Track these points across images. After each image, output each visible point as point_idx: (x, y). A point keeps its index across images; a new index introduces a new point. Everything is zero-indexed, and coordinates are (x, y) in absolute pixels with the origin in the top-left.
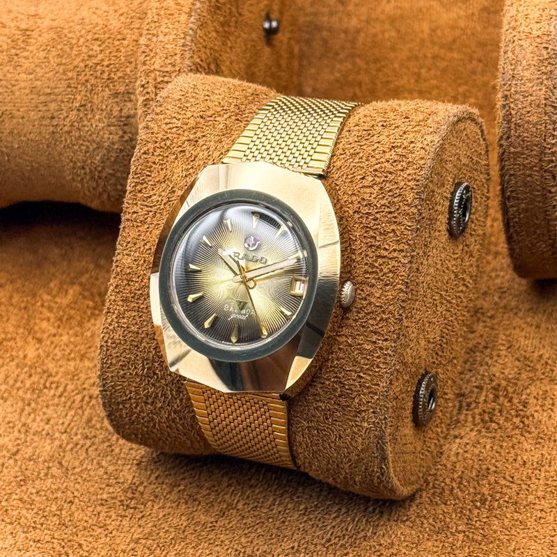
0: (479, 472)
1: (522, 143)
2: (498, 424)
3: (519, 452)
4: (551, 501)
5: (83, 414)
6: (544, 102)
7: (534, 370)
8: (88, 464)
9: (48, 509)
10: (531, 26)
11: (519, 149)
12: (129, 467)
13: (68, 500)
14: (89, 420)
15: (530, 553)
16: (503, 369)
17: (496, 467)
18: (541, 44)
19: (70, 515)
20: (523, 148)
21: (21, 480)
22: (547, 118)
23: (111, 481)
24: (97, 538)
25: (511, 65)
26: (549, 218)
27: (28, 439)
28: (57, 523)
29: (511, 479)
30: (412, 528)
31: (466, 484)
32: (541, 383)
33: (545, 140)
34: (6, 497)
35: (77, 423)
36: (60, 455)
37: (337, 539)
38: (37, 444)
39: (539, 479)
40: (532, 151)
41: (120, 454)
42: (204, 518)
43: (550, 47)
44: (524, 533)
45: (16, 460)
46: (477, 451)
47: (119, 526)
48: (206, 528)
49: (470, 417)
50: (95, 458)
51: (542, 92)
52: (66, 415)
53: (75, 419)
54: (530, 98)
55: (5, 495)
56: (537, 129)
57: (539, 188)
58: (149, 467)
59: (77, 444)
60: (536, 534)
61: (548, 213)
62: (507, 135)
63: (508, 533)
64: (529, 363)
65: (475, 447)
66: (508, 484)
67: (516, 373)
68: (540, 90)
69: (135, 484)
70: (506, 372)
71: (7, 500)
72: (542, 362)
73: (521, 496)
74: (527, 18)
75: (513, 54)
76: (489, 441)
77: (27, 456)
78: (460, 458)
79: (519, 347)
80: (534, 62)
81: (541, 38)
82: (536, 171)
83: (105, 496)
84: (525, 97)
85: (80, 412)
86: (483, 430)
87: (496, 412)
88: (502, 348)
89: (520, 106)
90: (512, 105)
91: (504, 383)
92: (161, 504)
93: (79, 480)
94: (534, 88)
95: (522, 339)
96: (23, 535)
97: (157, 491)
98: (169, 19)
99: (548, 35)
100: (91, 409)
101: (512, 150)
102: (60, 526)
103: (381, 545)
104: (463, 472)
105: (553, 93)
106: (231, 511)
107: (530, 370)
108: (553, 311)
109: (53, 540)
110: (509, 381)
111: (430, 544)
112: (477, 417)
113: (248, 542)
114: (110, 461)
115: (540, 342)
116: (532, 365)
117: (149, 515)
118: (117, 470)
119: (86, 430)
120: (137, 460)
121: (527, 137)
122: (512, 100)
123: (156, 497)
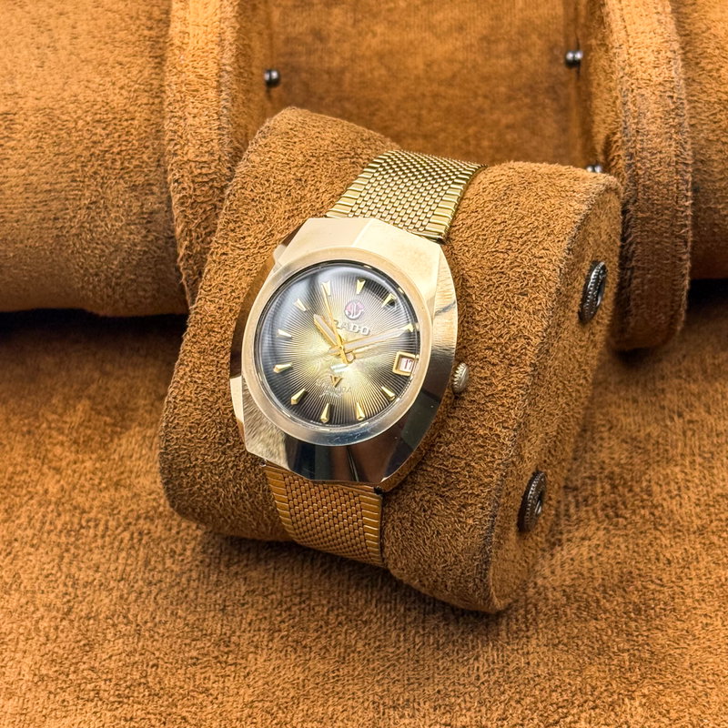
0: (622, 577)
1: (651, 207)
2: (626, 519)
3: (659, 549)
4: (712, 603)
5: (138, 555)
6: (675, 159)
7: (646, 451)
8: (161, 616)
9: (129, 677)
10: (649, 71)
11: (648, 214)
12: (212, 614)
13: (151, 663)
14: (147, 563)
15: (710, 667)
16: (612, 454)
17: (639, 569)
18: (665, 92)
19: (160, 683)
20: (652, 212)
21: (84, 645)
22: (679, 177)
23: (195, 634)
24: (202, 707)
25: (634, 118)
26: (676, 288)
27: (78, 593)
28: (147, 693)
29: (659, 582)
30: (567, 651)
31: (611, 593)
32: (659, 466)
33: (677, 202)
34: (72, 669)
35: (133, 567)
36: (123, 608)
37: (487, 675)
38: (90, 598)
39: (691, 579)
40: (662, 215)
41: (196, 599)
42: (322, 667)
43: (675, 95)
44: (694, 644)
45: (72, 621)
46: (611, 553)
47: (224, 688)
48: (329, 679)
49: (591, 513)
50: (167, 608)
51: (672, 148)
52: (118, 558)
53: (129, 562)
54: (659, 156)
55: (71, 665)
56: (668, 190)
57: (669, 256)
58: (236, 611)
59: (141, 593)
60: (708, 643)
61: (675, 283)
62: (634, 199)
63: (677, 646)
64: (638, 444)
65: (608, 548)
66: (658, 588)
67: (627, 457)
68: (670, 145)
69: (225, 634)
70: (616, 456)
71: (74, 672)
72: (652, 441)
73: (676, 600)
74: (642, 62)
75: (634, 105)
76: (621, 539)
77: (83, 614)
78: (595, 563)
79: (622, 426)
80: (659, 114)
81: (663, 85)
82: (666, 237)
83: (194, 653)
84: (653, 154)
85: (133, 552)
86: (611, 527)
87: (619, 504)
88: (603, 429)
89: (648, 166)
90: (639, 165)
91: (617, 470)
92: (265, 656)
93: (156, 637)
94: (663, 144)
95: (622, 417)
96: (109, 714)
97: (255, 639)
98: (194, 97)
99: (671, 82)
100: (144, 548)
101: (640, 215)
102: (151, 697)
103: (539, 676)
104: (603, 579)
105: (684, 148)
106: (352, 655)
107: (641, 453)
108: (646, 381)
109: (149, 716)
110: (622, 467)
111: (594, 669)
112: (600, 513)
113: (384, 691)
114: (187, 609)
115: (643, 419)
116: (642, 445)
117: (256, 670)
118: (198, 619)
119: (147, 575)
120: (219, 604)
121: (658, 200)
122: (638, 158)
123: (256, 647)
